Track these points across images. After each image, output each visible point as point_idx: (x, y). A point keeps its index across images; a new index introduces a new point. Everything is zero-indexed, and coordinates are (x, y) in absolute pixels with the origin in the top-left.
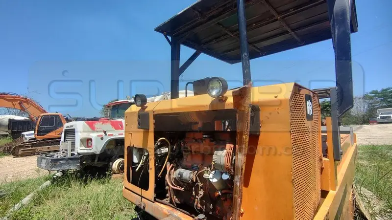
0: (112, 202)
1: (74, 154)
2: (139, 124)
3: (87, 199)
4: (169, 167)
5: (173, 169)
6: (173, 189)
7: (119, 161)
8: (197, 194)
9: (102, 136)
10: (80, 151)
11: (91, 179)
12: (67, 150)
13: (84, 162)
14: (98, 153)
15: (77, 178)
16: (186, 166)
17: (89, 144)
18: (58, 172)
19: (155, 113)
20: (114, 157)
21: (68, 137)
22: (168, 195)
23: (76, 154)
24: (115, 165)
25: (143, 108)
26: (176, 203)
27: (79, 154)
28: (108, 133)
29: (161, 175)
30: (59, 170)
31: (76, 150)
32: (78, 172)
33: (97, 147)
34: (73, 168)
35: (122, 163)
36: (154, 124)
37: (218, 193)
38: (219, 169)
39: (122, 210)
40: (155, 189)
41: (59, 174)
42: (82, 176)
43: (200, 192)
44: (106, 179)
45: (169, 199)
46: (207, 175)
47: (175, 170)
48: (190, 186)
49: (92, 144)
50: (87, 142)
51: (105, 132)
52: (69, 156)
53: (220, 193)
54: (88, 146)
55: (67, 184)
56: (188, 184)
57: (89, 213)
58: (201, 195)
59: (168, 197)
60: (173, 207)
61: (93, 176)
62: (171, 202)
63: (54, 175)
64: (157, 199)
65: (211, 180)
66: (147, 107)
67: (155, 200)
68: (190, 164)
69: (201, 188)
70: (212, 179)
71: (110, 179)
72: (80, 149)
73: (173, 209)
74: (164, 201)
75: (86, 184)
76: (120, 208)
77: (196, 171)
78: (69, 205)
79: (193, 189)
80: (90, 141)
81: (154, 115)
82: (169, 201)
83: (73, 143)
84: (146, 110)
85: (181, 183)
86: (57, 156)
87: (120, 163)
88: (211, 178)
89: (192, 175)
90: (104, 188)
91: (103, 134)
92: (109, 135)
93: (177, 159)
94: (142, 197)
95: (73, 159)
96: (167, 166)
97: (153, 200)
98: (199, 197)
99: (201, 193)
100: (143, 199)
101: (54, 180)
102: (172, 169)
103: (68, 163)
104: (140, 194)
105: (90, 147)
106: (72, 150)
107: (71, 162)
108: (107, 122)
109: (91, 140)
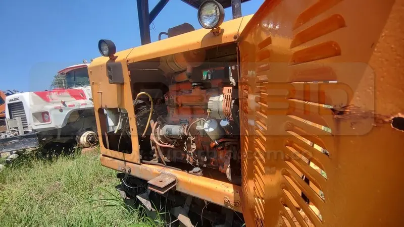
0: (88, 175)
1: (28, 132)
2: (110, 77)
3: (57, 176)
4: (153, 125)
5: (159, 127)
6: (161, 147)
7: (87, 134)
8: (189, 149)
9: (60, 107)
10: (35, 128)
11: (57, 156)
12: (17, 128)
13: (44, 139)
14: (60, 127)
15: (38, 157)
16: (173, 122)
17: (46, 119)
18: (11, 154)
19: (129, 62)
20: (79, 131)
21: (14, 113)
22: (155, 155)
23: (31, 131)
24: (83, 139)
25: (113, 59)
26: (166, 162)
27: (34, 131)
28: (67, 104)
29: (145, 135)
30: (13, 151)
31: (29, 126)
32: (39, 150)
33: (57, 121)
34: (30, 147)
35: (91, 136)
36: (130, 76)
37: (214, 144)
38: (215, 117)
39: (101, 181)
40: (140, 150)
41: (14, 156)
42: (44, 154)
43: (192, 146)
44: (76, 154)
45: (157, 159)
46: (200, 127)
47: (161, 128)
48: (181, 142)
49: (49, 118)
50: (43, 116)
51: (64, 103)
52: (21, 133)
53: (216, 142)
54: (44, 121)
55: (26, 164)
56: (179, 140)
57: (62, 190)
58: (193, 149)
59: (155, 158)
60: (163, 166)
61: (58, 152)
62: (160, 161)
63: (7, 158)
64: (143, 161)
65: (207, 130)
66: (117, 57)
67: (141, 162)
68: (178, 120)
69: (193, 142)
70: (208, 128)
71: (80, 154)
72: (35, 125)
73: (163, 168)
74: (152, 161)
75: (52, 162)
76: (98, 180)
77: (187, 125)
78: (35, 185)
79: (185, 143)
80: (46, 115)
81: (128, 66)
82: (157, 161)
83: (24, 119)
84: (117, 60)
85: (170, 140)
86: (6, 136)
87: (88, 136)
88: (206, 128)
89: (182, 130)
90: (75, 163)
91: (61, 105)
92: (70, 106)
93: (161, 116)
94: (125, 161)
95: (27, 136)
96: (152, 125)
97: (139, 162)
98: (191, 152)
99: (194, 146)
100: (127, 164)
101: (8, 162)
102: (157, 127)
103: (22, 142)
104: (123, 159)
105: (48, 121)
106: (24, 127)
107: (27, 140)
108: (63, 92)
109: (47, 113)
